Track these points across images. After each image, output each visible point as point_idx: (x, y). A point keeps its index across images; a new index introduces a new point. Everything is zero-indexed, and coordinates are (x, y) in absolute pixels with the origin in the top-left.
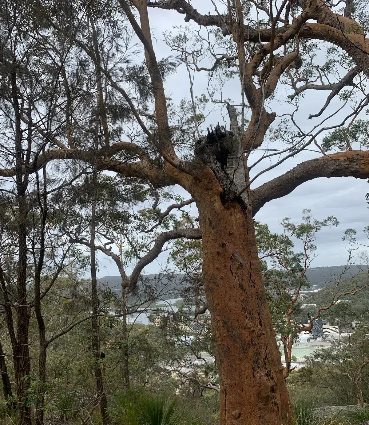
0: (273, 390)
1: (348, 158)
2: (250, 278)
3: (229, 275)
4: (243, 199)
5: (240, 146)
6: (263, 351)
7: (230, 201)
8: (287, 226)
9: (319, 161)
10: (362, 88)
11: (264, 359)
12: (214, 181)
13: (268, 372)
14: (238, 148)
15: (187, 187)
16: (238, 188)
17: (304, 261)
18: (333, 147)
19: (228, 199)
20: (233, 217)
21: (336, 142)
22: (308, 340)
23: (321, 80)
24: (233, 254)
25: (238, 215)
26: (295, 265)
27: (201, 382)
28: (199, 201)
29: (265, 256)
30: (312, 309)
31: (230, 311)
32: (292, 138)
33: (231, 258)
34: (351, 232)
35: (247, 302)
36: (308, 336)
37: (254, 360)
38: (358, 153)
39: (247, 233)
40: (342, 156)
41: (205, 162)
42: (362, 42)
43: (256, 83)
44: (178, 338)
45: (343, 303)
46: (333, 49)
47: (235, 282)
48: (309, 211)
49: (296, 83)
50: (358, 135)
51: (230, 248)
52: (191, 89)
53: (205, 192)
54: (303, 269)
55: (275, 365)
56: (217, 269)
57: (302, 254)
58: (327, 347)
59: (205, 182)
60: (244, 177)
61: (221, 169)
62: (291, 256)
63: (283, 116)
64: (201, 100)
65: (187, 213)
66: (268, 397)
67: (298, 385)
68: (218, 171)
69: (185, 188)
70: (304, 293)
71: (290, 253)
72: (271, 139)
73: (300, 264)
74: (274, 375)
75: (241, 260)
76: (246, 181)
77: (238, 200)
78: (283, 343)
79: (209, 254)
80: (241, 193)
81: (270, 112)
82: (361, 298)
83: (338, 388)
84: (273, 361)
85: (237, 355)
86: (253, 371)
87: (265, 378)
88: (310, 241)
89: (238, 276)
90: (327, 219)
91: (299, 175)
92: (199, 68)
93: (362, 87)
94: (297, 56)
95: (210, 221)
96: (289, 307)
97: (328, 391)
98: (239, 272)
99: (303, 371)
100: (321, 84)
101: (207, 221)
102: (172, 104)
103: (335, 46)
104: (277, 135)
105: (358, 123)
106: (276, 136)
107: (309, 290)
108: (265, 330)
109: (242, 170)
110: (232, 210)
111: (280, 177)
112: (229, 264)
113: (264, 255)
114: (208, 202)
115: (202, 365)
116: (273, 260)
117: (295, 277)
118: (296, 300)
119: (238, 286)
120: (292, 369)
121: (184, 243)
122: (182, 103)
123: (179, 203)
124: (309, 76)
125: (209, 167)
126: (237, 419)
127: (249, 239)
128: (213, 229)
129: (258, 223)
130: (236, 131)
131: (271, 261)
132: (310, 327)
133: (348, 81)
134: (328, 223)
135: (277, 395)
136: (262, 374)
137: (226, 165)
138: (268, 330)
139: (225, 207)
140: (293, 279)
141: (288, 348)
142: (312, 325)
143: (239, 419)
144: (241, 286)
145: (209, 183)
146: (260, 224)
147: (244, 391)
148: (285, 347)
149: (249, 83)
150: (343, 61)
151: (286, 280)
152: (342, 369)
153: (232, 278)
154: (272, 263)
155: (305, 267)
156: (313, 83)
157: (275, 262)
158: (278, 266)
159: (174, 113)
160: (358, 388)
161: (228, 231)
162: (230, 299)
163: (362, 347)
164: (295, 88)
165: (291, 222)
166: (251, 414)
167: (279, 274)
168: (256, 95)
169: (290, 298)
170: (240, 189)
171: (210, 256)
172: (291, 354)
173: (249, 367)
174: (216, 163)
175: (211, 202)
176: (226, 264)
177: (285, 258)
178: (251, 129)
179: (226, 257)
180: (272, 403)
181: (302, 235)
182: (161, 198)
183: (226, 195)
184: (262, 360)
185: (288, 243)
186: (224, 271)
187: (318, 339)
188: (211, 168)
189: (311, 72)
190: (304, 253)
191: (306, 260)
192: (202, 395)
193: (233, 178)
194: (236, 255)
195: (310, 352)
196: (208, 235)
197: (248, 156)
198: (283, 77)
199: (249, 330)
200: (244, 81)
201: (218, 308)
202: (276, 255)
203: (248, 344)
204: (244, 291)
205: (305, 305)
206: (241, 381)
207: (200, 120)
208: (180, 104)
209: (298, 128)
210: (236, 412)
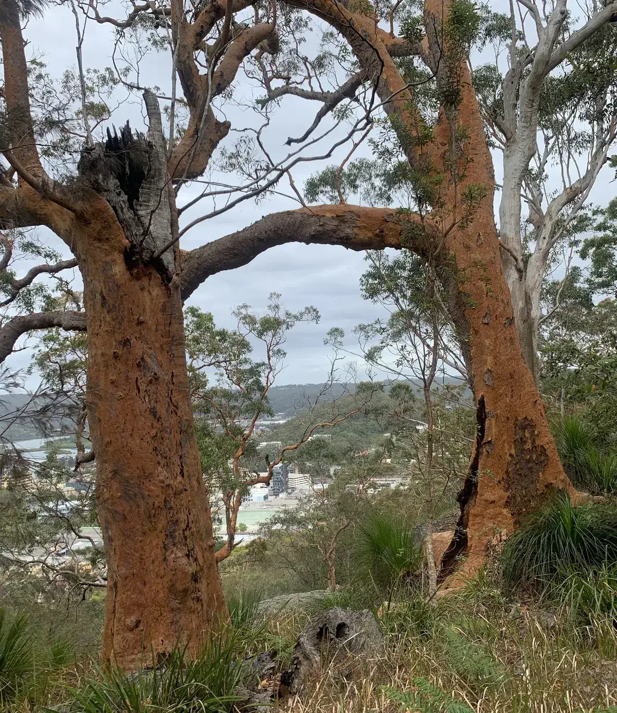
0: (195, 578)
1: (337, 216)
2: (171, 399)
3: (134, 394)
4: (166, 264)
5: (164, 170)
6: (183, 516)
7: (141, 266)
8: (245, 318)
9: (295, 215)
10: (366, 106)
11: (184, 531)
12: (114, 226)
13: (189, 551)
14: (160, 174)
15: (62, 231)
16: (158, 242)
17: (266, 375)
18: (321, 195)
19: (137, 260)
20: (146, 294)
21: (326, 189)
22: (266, 498)
23: (310, 82)
24: (142, 359)
25: (156, 291)
26: (251, 380)
27: (84, 578)
28: (84, 260)
29: (205, 366)
30: (274, 449)
31: (131, 454)
32: (256, 171)
33: (139, 365)
34: (336, 332)
35: (162, 439)
36: (266, 491)
37: (168, 533)
38: (352, 209)
39: (170, 323)
40: (328, 211)
41: (98, 188)
42: (371, 31)
43: (201, 65)
44: (42, 506)
45: (318, 440)
46: (332, 35)
47: (143, 405)
48: (278, 296)
49: (271, 79)
50: (358, 182)
51: (138, 348)
52: (78, 49)
53: (96, 245)
54: (263, 388)
55: (201, 539)
56: (113, 383)
57: (264, 364)
58: (291, 507)
59: (96, 226)
60: (169, 225)
61: (127, 204)
62: (247, 367)
63: (244, 130)
64: (104, 78)
65: (67, 283)
66: (185, 591)
67: (245, 568)
68: (122, 209)
69: (59, 234)
70: (265, 425)
71: (246, 361)
72: (223, 168)
73: (260, 379)
74: (199, 555)
75: (156, 369)
76: (172, 233)
77: (156, 264)
78: (226, 504)
79: (99, 357)
80: (163, 252)
81: (221, 119)
82: (345, 431)
83: (301, 567)
84: (198, 532)
85: (138, 527)
86: (164, 550)
87: (184, 561)
88: (277, 344)
89: (149, 396)
90: (303, 310)
91: (264, 236)
92: (102, 16)
93: (366, 104)
94: (272, 31)
95: (103, 297)
96: (237, 447)
97: (288, 573)
98: (152, 388)
99: (252, 546)
100: (309, 90)
101: (98, 297)
102: (47, 75)
103: (335, 31)
104: (233, 162)
105: (360, 162)
106: (231, 165)
107: (272, 420)
108: (189, 483)
109: (166, 213)
110: (145, 281)
111: (234, 234)
112: (135, 374)
113: (203, 364)
114: (101, 263)
115: (88, 548)
116: (218, 372)
117: (250, 399)
118: (249, 436)
119: (148, 412)
120: (237, 544)
121: (61, 339)
122: (67, 77)
123: (52, 263)
124: (292, 73)
125: (104, 199)
126: (132, 630)
127: (171, 334)
128: (108, 312)
129: (197, 311)
130: (156, 141)
131: (215, 374)
132: (267, 477)
133: (349, 91)
134: (305, 317)
135: (203, 586)
136: (180, 555)
137: (138, 199)
138: (195, 483)
139: (132, 274)
140: (247, 402)
141: (232, 511)
142: (271, 474)
143: (136, 631)
144: (153, 412)
145: (104, 228)
146: (200, 312)
147: (148, 585)
148: (228, 510)
149: (187, 62)
150: (343, 56)
151: (236, 404)
152: (311, 539)
153: (138, 399)
154: (217, 377)
155: (267, 384)
156: (297, 86)
157: (222, 375)
158: (227, 382)
159: (49, 92)
160: (330, 564)
161: (136, 317)
162: (131, 435)
163: (339, 504)
164: (268, 88)
165: (250, 312)
166: (157, 619)
167: (227, 395)
168: (199, 84)
169: (241, 433)
170: (160, 245)
171: (100, 359)
172: (235, 520)
173: (157, 544)
174: (119, 194)
175: (106, 262)
176: (129, 374)
177: (237, 369)
178: (187, 143)
179: (130, 363)
180: (193, 599)
181: (265, 333)
182: (17, 252)
183: (133, 254)
184: (181, 532)
185: (244, 345)
186: (125, 388)
187: (281, 495)
188: (109, 201)
189: (296, 68)
190: (267, 362)
191: (269, 373)
192: (84, 599)
193: (150, 224)
194: (148, 360)
195: (265, 516)
196: (98, 323)
197: (177, 189)
198: (248, 64)
199: (162, 485)
200: (179, 56)
201: (111, 449)
202: (223, 364)
203: (159, 507)
204: (158, 421)
205: (264, 444)
206: (143, 569)
207: (102, 115)
208: (62, 77)
209: (267, 155)
210: (131, 620)
